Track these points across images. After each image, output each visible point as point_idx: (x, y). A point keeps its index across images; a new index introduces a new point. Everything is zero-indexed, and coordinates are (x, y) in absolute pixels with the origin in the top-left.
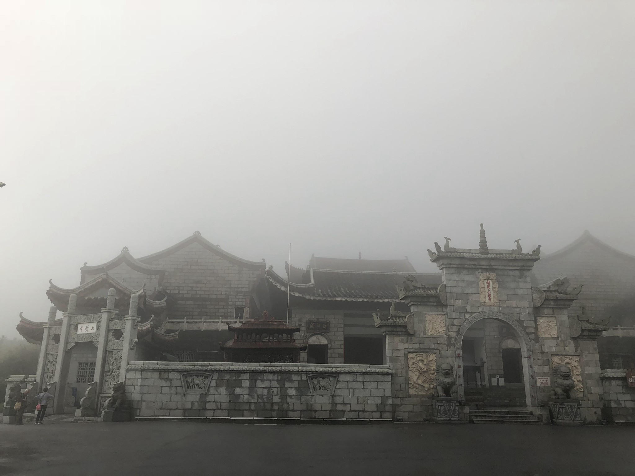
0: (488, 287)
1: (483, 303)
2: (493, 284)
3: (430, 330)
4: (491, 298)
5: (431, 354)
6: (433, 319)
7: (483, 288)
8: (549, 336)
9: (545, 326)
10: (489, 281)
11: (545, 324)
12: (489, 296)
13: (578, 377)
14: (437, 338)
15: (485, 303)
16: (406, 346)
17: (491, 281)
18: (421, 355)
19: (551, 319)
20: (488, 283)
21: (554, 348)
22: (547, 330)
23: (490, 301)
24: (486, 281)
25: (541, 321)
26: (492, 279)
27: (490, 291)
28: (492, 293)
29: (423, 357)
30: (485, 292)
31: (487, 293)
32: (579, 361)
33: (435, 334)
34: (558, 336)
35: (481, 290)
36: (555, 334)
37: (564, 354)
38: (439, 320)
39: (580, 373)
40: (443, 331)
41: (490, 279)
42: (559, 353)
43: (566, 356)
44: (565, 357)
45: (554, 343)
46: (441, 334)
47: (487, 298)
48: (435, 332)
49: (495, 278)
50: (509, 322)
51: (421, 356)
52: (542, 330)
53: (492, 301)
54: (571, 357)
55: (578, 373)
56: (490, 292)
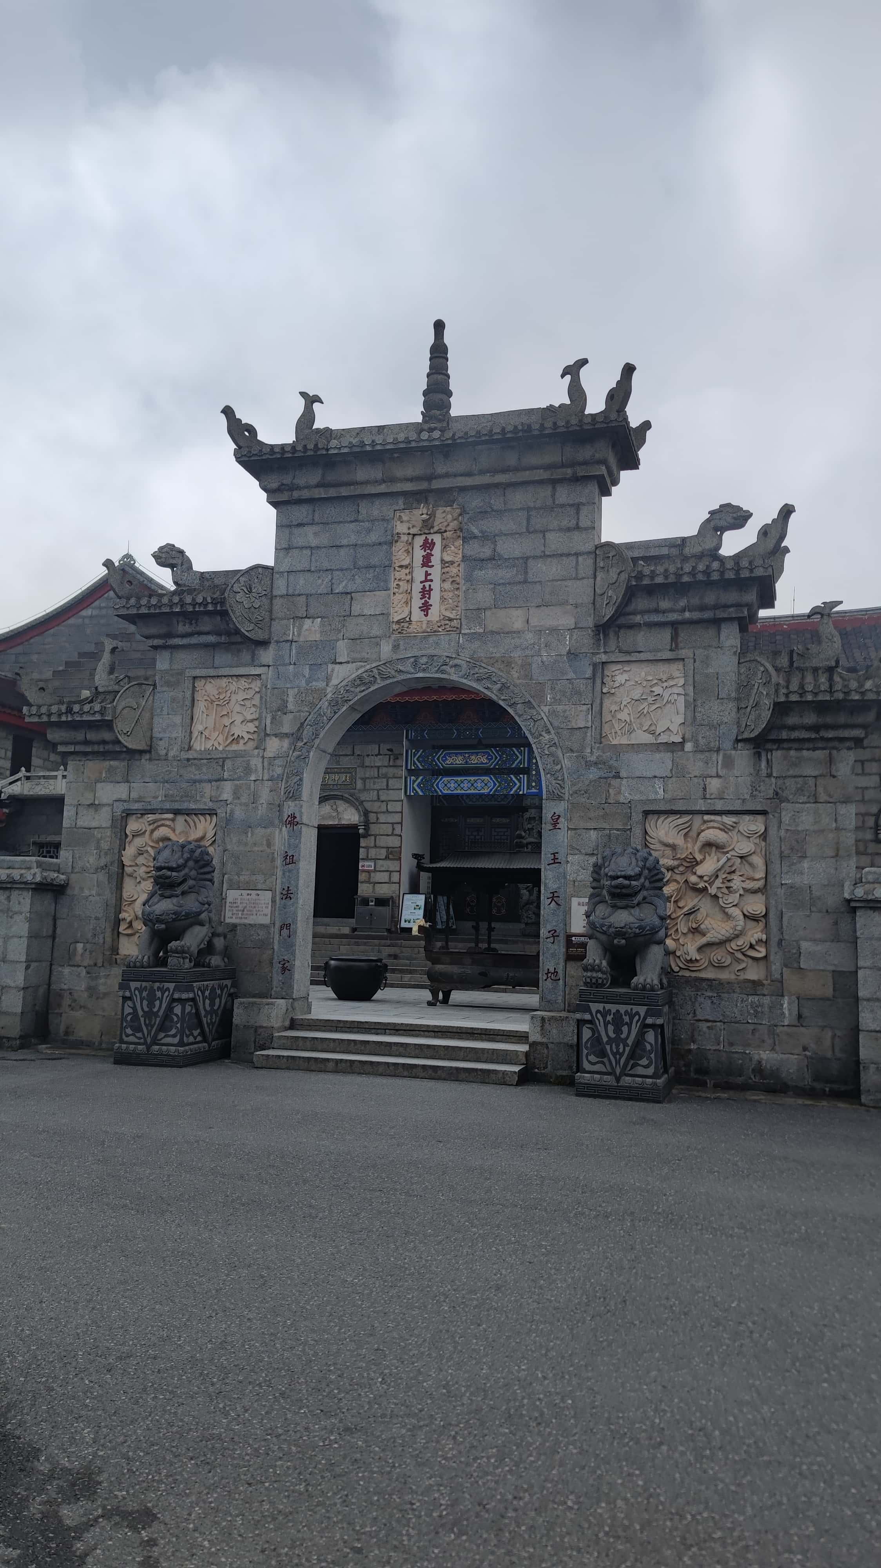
0: (427, 561)
1: (398, 622)
2: (445, 548)
3: (206, 733)
4: (431, 602)
5: (201, 818)
6: (219, 693)
7: (406, 567)
8: (648, 739)
9: (635, 698)
10: (430, 537)
11: (637, 694)
12: (423, 597)
13: (750, 898)
14: (224, 759)
15: (406, 625)
16: (121, 791)
17: (437, 539)
18: (168, 823)
19: (663, 670)
20: (428, 545)
21: (659, 785)
22: (641, 714)
23: (426, 615)
24: (419, 541)
25: (621, 678)
26: (443, 529)
27: (429, 578)
28: (436, 585)
29: (174, 830)
30: (411, 581)
31: (417, 587)
32: (764, 836)
33: (221, 748)
34: (683, 738)
35: (397, 574)
36: (674, 728)
37: (701, 805)
38: (241, 696)
39: (760, 884)
40: (246, 736)
41: (436, 529)
42: (680, 806)
43: (706, 817)
44: (705, 822)
45: (662, 764)
46: (240, 747)
47: (417, 602)
48: (221, 739)
49: (454, 525)
50: (487, 688)
51: (166, 826)
52: (620, 716)
53: (435, 613)
54: (728, 820)
55: (750, 885)
56: (431, 581)
